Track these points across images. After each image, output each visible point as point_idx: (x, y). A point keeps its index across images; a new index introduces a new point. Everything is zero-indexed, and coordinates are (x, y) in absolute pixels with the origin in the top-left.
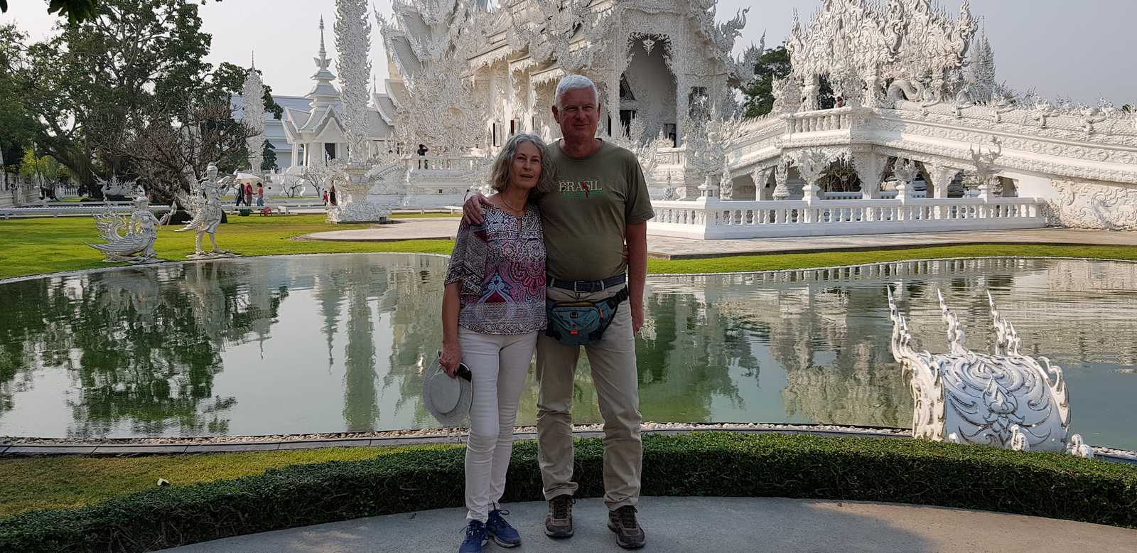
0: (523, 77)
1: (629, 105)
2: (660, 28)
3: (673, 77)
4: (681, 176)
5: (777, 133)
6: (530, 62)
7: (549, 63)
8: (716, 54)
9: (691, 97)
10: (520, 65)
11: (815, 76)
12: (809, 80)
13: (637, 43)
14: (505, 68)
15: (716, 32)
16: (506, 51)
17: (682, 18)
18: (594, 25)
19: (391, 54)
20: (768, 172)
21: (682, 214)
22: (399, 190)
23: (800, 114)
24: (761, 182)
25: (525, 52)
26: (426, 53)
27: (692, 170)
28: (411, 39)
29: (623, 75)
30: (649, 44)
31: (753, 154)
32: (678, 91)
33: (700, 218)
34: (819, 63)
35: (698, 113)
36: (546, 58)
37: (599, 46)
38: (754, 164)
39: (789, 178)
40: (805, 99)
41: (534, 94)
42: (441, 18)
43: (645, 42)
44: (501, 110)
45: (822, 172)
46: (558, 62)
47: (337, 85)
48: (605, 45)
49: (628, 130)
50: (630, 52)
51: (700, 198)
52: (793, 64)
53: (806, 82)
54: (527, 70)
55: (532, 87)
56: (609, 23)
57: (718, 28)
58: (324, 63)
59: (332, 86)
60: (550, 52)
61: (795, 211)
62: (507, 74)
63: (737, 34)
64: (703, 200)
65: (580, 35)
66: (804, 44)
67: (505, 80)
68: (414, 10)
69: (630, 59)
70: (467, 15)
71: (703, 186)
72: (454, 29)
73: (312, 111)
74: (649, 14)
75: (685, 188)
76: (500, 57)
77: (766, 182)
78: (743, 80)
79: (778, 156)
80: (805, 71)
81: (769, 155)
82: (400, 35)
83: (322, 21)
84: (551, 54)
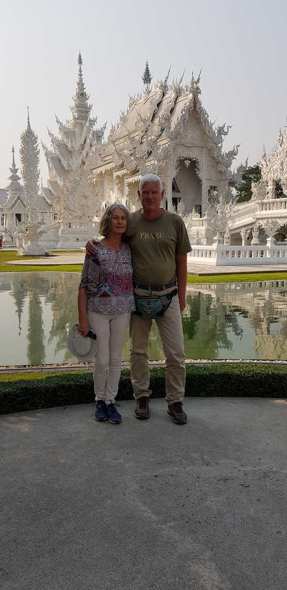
0: (121, 179)
1: (177, 195)
2: (193, 154)
3: (200, 181)
4: (204, 233)
5: (254, 211)
6: (125, 171)
7: (135, 172)
8: (223, 169)
9: (209, 191)
10: (120, 173)
11: (274, 181)
12: (271, 183)
13: (181, 162)
14: (112, 174)
15: (223, 157)
16: (112, 165)
17: (205, 149)
18: (159, 152)
19: (51, 166)
20: (249, 231)
21: (204, 252)
22: (55, 239)
23: (265, 201)
24: (245, 237)
25: (122, 166)
26: (69, 166)
27: (209, 230)
28: (62, 159)
29: (174, 179)
30: (187, 163)
31: (241, 222)
32: (203, 188)
33: (214, 255)
34: (276, 174)
35: (213, 200)
36: (133, 169)
37: (161, 163)
38: (241, 227)
39: (259, 234)
40: (268, 193)
41: (126, 189)
42: (77, 147)
43: (185, 162)
44: (109, 197)
45: (277, 231)
46: (140, 172)
47: (22, 182)
48: (165, 163)
49: (176, 208)
50: (178, 167)
51: (214, 244)
52: (262, 174)
53: (269, 184)
54: (123, 175)
55: (126, 185)
56: (166, 151)
57: (224, 155)
58: (15, 171)
59: (19, 183)
60: (135, 166)
61: (262, 251)
62: (112, 177)
63: (234, 158)
64: (215, 245)
65: (151, 158)
66: (268, 164)
67: (112, 181)
68: (63, 143)
69: (178, 171)
70: (91, 146)
71: (216, 238)
72: (84, 153)
73: (9, 196)
74: (188, 147)
75: (206, 239)
76: (109, 168)
77: (247, 237)
78: (236, 183)
79: (254, 223)
80: (268, 178)
81: (249, 222)
82: (55, 156)
83: (13, 148)
84: (136, 168)
